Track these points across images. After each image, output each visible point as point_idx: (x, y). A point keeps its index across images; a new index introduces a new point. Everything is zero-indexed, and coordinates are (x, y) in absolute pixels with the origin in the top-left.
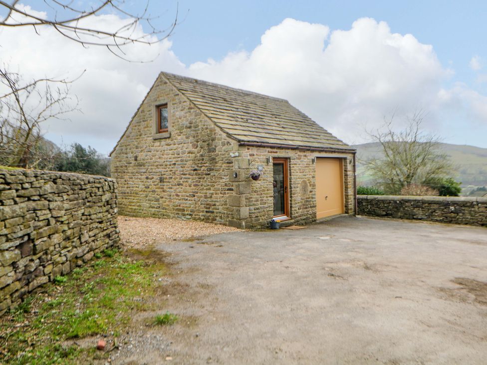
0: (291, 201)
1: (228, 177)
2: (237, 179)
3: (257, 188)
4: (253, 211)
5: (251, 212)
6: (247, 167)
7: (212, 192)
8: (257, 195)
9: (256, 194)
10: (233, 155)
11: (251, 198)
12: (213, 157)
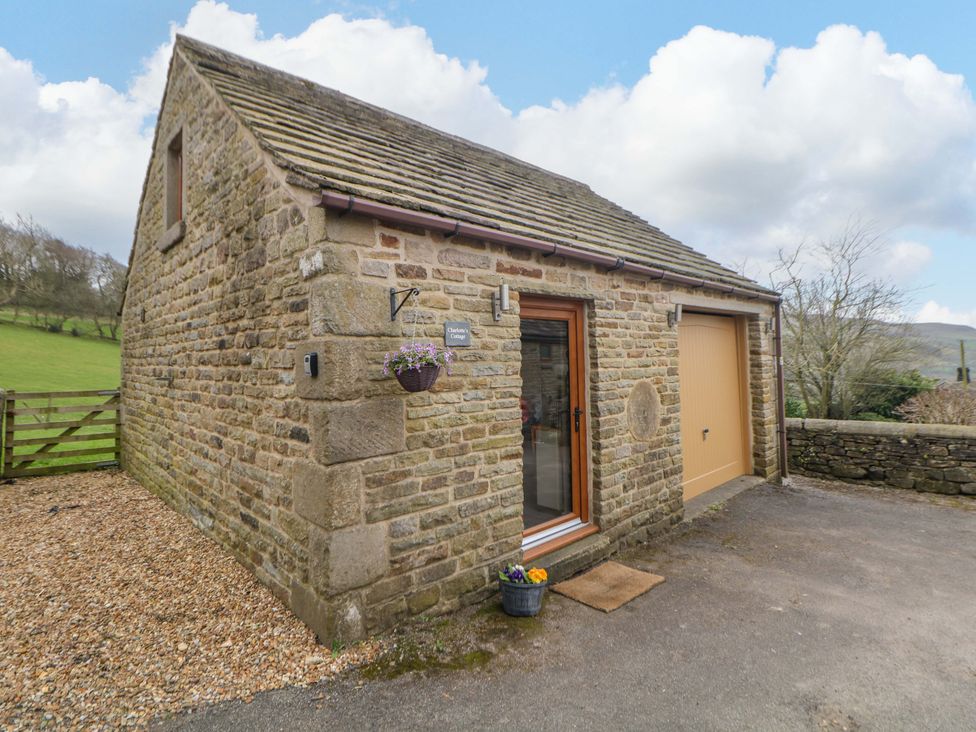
0: (596, 461)
1: (294, 372)
2: (319, 387)
3: (436, 426)
4: (417, 536)
5: (399, 542)
6: (383, 325)
7: (255, 435)
8: (441, 455)
9: (431, 452)
10: (305, 267)
11: (405, 474)
12: (257, 287)
